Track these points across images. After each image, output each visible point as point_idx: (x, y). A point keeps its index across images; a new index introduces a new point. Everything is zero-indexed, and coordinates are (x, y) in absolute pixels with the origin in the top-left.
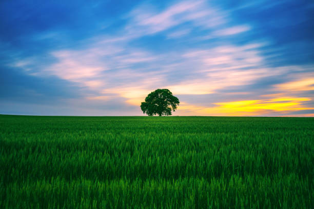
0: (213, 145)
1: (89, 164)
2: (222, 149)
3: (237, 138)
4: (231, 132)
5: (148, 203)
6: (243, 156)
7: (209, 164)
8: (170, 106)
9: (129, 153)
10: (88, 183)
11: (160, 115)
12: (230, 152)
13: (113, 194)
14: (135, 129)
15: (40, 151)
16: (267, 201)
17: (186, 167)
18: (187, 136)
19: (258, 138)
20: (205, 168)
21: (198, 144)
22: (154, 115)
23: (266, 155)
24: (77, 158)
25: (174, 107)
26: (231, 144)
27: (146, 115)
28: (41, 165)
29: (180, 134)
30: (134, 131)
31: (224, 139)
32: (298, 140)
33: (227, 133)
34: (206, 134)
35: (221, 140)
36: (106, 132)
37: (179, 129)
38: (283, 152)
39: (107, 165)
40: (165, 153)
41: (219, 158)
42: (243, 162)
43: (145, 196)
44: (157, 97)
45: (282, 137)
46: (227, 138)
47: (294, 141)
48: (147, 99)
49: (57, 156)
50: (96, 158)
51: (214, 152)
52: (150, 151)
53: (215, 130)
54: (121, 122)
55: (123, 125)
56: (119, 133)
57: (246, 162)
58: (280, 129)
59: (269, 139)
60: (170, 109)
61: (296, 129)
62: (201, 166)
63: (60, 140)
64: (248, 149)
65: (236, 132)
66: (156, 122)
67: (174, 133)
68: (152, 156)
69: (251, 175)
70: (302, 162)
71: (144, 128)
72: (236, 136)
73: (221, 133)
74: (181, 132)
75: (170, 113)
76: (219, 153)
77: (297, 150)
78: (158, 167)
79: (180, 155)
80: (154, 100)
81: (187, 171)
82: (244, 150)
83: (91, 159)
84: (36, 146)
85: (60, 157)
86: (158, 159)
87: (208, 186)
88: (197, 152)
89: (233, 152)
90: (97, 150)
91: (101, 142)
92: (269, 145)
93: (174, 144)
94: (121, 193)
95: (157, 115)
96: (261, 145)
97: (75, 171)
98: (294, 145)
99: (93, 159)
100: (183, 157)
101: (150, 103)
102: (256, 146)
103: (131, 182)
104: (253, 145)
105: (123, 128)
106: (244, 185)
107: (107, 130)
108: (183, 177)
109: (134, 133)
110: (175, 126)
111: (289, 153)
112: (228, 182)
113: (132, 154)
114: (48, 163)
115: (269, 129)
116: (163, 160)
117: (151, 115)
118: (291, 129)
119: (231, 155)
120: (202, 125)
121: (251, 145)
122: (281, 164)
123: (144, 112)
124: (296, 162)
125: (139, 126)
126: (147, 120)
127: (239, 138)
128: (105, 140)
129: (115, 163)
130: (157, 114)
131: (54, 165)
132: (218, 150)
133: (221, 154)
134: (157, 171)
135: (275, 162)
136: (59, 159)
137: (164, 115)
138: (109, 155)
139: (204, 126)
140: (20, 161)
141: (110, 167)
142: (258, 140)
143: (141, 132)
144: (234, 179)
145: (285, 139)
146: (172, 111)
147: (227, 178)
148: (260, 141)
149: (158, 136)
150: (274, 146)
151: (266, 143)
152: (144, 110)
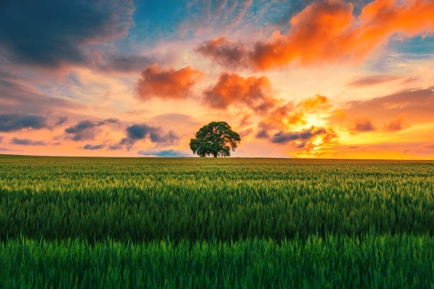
0: (284, 196)
1: (119, 221)
2: (296, 201)
3: (315, 187)
4: (309, 179)
5: (198, 272)
6: (323, 210)
7: (279, 221)
8: (228, 144)
10: (117, 247)
11: (215, 156)
12: (307, 205)
13: (152, 261)
14: (181, 174)
16: (356, 270)
17: (248, 224)
18: (250, 183)
19: (344, 186)
20: (274, 226)
21: (265, 194)
22: (207, 156)
24: (103, 214)
25: (234, 146)
26: (309, 194)
27: (196, 156)
28: (54, 222)
29: (241, 181)
30: (180, 177)
31: (298, 188)
32: (395, 190)
33: (302, 179)
34: (275, 182)
35: (295, 188)
36: (143, 178)
37: (241, 174)
38: (376, 205)
39: (143, 222)
40: (221, 206)
41: (292, 212)
42: (324, 218)
43: (194, 263)
44: (212, 132)
45: (375, 185)
46: (302, 186)
47: (389, 190)
48: (198, 135)
49: (76, 209)
50: (129, 213)
51: (286, 204)
52: (201, 203)
53: (287, 177)
54: (164, 164)
55: (166, 169)
56: (160, 180)
57: (327, 217)
58: (372, 174)
59: (357, 188)
60: (228, 148)
61: (392, 176)
62: (268, 224)
63: (80, 189)
64: (331, 201)
65: (316, 179)
66: (210, 164)
67: (233, 179)
68: (204, 210)
69: (334, 235)
70: (400, 217)
71: (194, 173)
72: (314, 184)
73: (295, 179)
74: (243, 179)
75: (228, 154)
76: (292, 206)
77: (393, 201)
78: (212, 224)
79: (241, 209)
80: (208, 136)
81: (250, 230)
82: (326, 202)
83: (122, 213)
85: (80, 212)
86: (212, 213)
87: (277, 248)
88: (263, 204)
89: (311, 205)
90: (131, 202)
91: (139, 192)
92: (358, 196)
93: (233, 194)
94: (161, 260)
96: (347, 196)
97: (100, 230)
98: (390, 196)
99: (124, 214)
100: (244, 211)
101: (202, 140)
102: (341, 196)
103: (177, 243)
104: (337, 195)
105: (166, 174)
106: (325, 248)
107: (144, 176)
108: (244, 238)
109: (181, 179)
110: (235, 170)
111: (383, 206)
112: (304, 244)
114: (63, 219)
115: (358, 175)
116: (218, 215)
117: (204, 155)
118: (387, 175)
119: (308, 209)
120: (270, 169)
121: (334, 195)
122: (373, 221)
123: (194, 152)
124: (393, 217)
125: (187, 171)
126: (198, 162)
127: (318, 187)
128: (142, 188)
129: (154, 219)
130: (211, 155)
131: (71, 222)
132: (291, 202)
133: (295, 207)
134: (210, 230)
136: (77, 213)
137: (220, 156)
139: (273, 170)
141: (147, 225)
142: (343, 190)
143: (190, 178)
144: (311, 241)
145: (379, 188)
146: (231, 151)
147: (303, 239)
149: (212, 183)
150: (364, 196)
151: (354, 193)
152: (193, 149)
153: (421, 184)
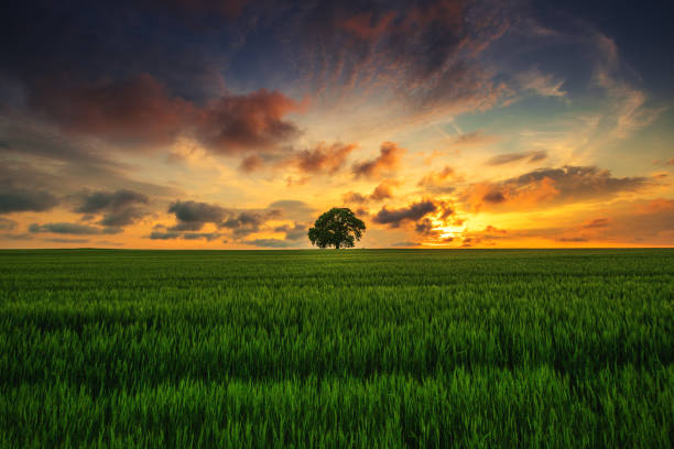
0: (421, 311)
1: (236, 352)
2: (435, 320)
5: (330, 426)
7: (418, 346)
8: (352, 233)
9: (296, 327)
10: (235, 388)
11: (338, 248)
13: (276, 408)
15: (159, 327)
16: (511, 421)
19: (488, 297)
20: (411, 354)
22: (328, 248)
23: (502, 328)
24: (217, 339)
25: (359, 235)
27: (316, 247)
28: (161, 352)
31: (436, 299)
32: (549, 300)
33: (440, 285)
34: (410, 288)
35: (433, 300)
36: (259, 285)
37: (368, 276)
38: (527, 323)
39: (263, 351)
41: (432, 336)
42: (469, 342)
43: (325, 411)
44: (333, 220)
45: (524, 294)
46: (441, 295)
47: (542, 302)
48: (318, 224)
49: (187, 334)
50: (246, 339)
51: (424, 323)
53: (421, 280)
54: (280, 262)
57: (473, 341)
58: (520, 274)
60: (352, 237)
62: (405, 350)
63: (189, 305)
70: (556, 340)
71: (316, 276)
72: (454, 292)
75: (352, 245)
79: (373, 331)
84: (153, 317)
85: (190, 337)
86: (341, 338)
87: (419, 390)
89: (452, 326)
90: (247, 323)
91: (253, 306)
94: (288, 406)
95: (333, 247)
96: (493, 311)
97: (215, 361)
98: (543, 311)
101: (323, 230)
102: (485, 311)
103: (303, 382)
104: (481, 310)
111: (536, 325)
113: (300, 330)
114: (172, 350)
117: (324, 246)
119: (450, 331)
120: (401, 268)
123: (313, 243)
124: (549, 343)
125: (307, 272)
129: (276, 346)
130: (332, 245)
131: (181, 351)
132: (430, 321)
133: (435, 327)
135: (516, 341)
136: (188, 341)
137: (343, 247)
138: (265, 331)
140: (129, 346)
142: (488, 302)
146: (355, 241)
148: (492, 304)
149: (336, 294)
150: (513, 310)
151: (501, 307)
152: (312, 239)
153: (578, 290)
